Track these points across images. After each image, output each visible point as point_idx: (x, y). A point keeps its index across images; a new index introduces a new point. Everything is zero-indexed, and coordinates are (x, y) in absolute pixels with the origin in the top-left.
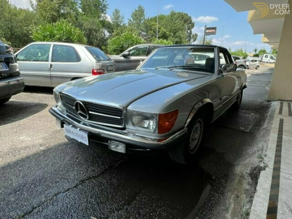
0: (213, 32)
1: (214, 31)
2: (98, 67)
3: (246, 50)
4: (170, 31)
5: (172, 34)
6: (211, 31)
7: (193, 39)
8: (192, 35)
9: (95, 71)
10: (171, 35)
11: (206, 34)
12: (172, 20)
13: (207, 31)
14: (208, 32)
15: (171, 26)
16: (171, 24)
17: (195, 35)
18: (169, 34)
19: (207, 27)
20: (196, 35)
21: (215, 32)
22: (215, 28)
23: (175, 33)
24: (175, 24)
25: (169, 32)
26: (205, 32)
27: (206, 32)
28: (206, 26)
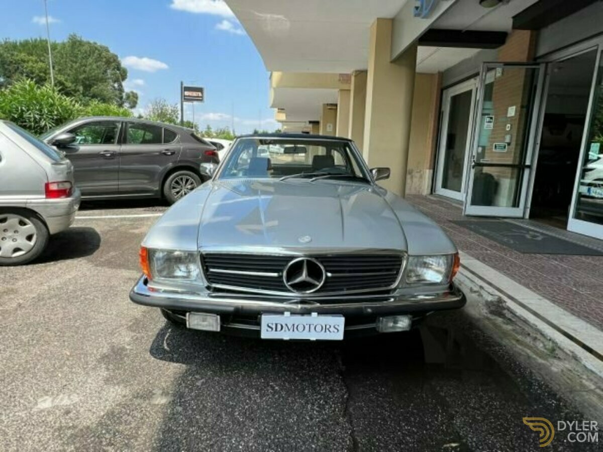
0: (198, 97)
1: (200, 94)
2: (61, 176)
3: (234, 131)
4: (76, 81)
5: (81, 88)
6: (194, 94)
7: (130, 104)
8: (124, 95)
9: (54, 187)
10: (78, 91)
11: (185, 99)
12: (76, 57)
13: (187, 93)
14: (189, 96)
15: (76, 70)
16: (76, 66)
17: (131, 94)
18: (73, 88)
19: (185, 85)
20: (135, 96)
21: (202, 97)
22: (200, 90)
23: (87, 87)
24: (86, 66)
25: (72, 83)
26: (182, 95)
27: (185, 96)
28: (182, 84)
